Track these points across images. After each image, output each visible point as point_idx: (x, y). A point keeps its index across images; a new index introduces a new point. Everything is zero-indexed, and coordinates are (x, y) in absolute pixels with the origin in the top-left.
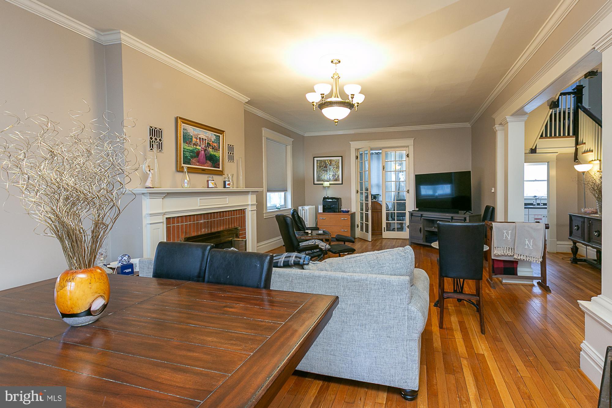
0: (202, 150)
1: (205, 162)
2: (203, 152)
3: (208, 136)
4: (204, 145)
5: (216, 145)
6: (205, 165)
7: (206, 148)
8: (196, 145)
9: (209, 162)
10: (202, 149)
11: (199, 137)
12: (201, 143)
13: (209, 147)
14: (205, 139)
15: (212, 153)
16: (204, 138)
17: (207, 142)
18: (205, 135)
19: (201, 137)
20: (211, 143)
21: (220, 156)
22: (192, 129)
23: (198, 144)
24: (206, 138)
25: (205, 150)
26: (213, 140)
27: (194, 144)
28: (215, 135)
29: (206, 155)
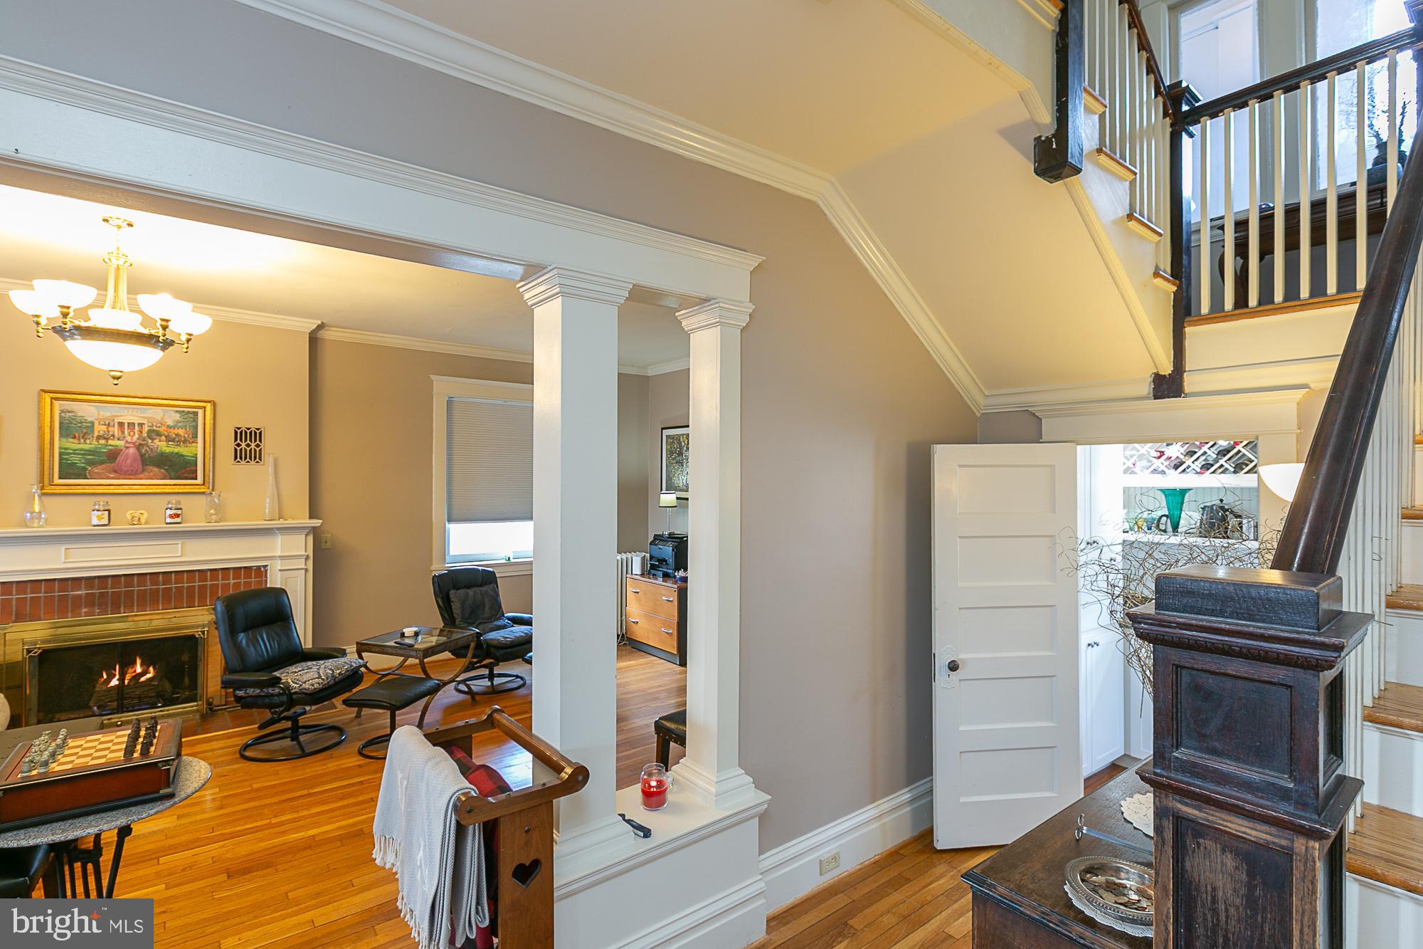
0: (128, 448)
1: (141, 469)
2: (132, 451)
3: (151, 416)
4: (137, 436)
5: (181, 432)
6: (142, 476)
7: (144, 440)
8: (107, 439)
9: (156, 469)
10: (127, 445)
11: (116, 421)
12: (123, 433)
13: (153, 439)
14: (141, 425)
15: (168, 450)
16: (136, 422)
17: (146, 429)
18: (142, 415)
19: (126, 422)
20: (162, 429)
21: (197, 454)
22: (92, 408)
23: (113, 436)
24: (145, 422)
25: (139, 447)
26: (170, 423)
27: (99, 438)
28: (177, 411)
29: (142, 456)
